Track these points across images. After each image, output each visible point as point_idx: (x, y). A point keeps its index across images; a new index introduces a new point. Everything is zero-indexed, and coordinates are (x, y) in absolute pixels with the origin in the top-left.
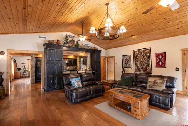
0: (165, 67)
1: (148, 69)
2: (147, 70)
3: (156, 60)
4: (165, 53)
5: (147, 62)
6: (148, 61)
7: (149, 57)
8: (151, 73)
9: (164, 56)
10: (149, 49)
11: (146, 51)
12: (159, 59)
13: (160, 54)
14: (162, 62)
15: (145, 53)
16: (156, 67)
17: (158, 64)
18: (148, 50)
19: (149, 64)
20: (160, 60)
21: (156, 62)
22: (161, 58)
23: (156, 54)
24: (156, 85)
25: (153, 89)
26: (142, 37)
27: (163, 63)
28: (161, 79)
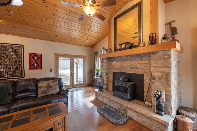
0: (40, 68)
1: (18, 72)
2: (17, 74)
3: (30, 62)
4: (41, 55)
5: (17, 64)
6: (19, 62)
7: (20, 57)
8: (23, 77)
9: (40, 58)
10: (21, 47)
11: (16, 48)
12: (34, 60)
13: (36, 55)
14: (37, 63)
15: (14, 51)
16: (30, 68)
17: (33, 66)
18: (19, 48)
19: (20, 66)
20: (36, 61)
21: (31, 64)
22: (37, 60)
23: (30, 54)
24: (51, 88)
25: (47, 95)
26: (14, 28)
27: (38, 65)
28: (54, 81)
